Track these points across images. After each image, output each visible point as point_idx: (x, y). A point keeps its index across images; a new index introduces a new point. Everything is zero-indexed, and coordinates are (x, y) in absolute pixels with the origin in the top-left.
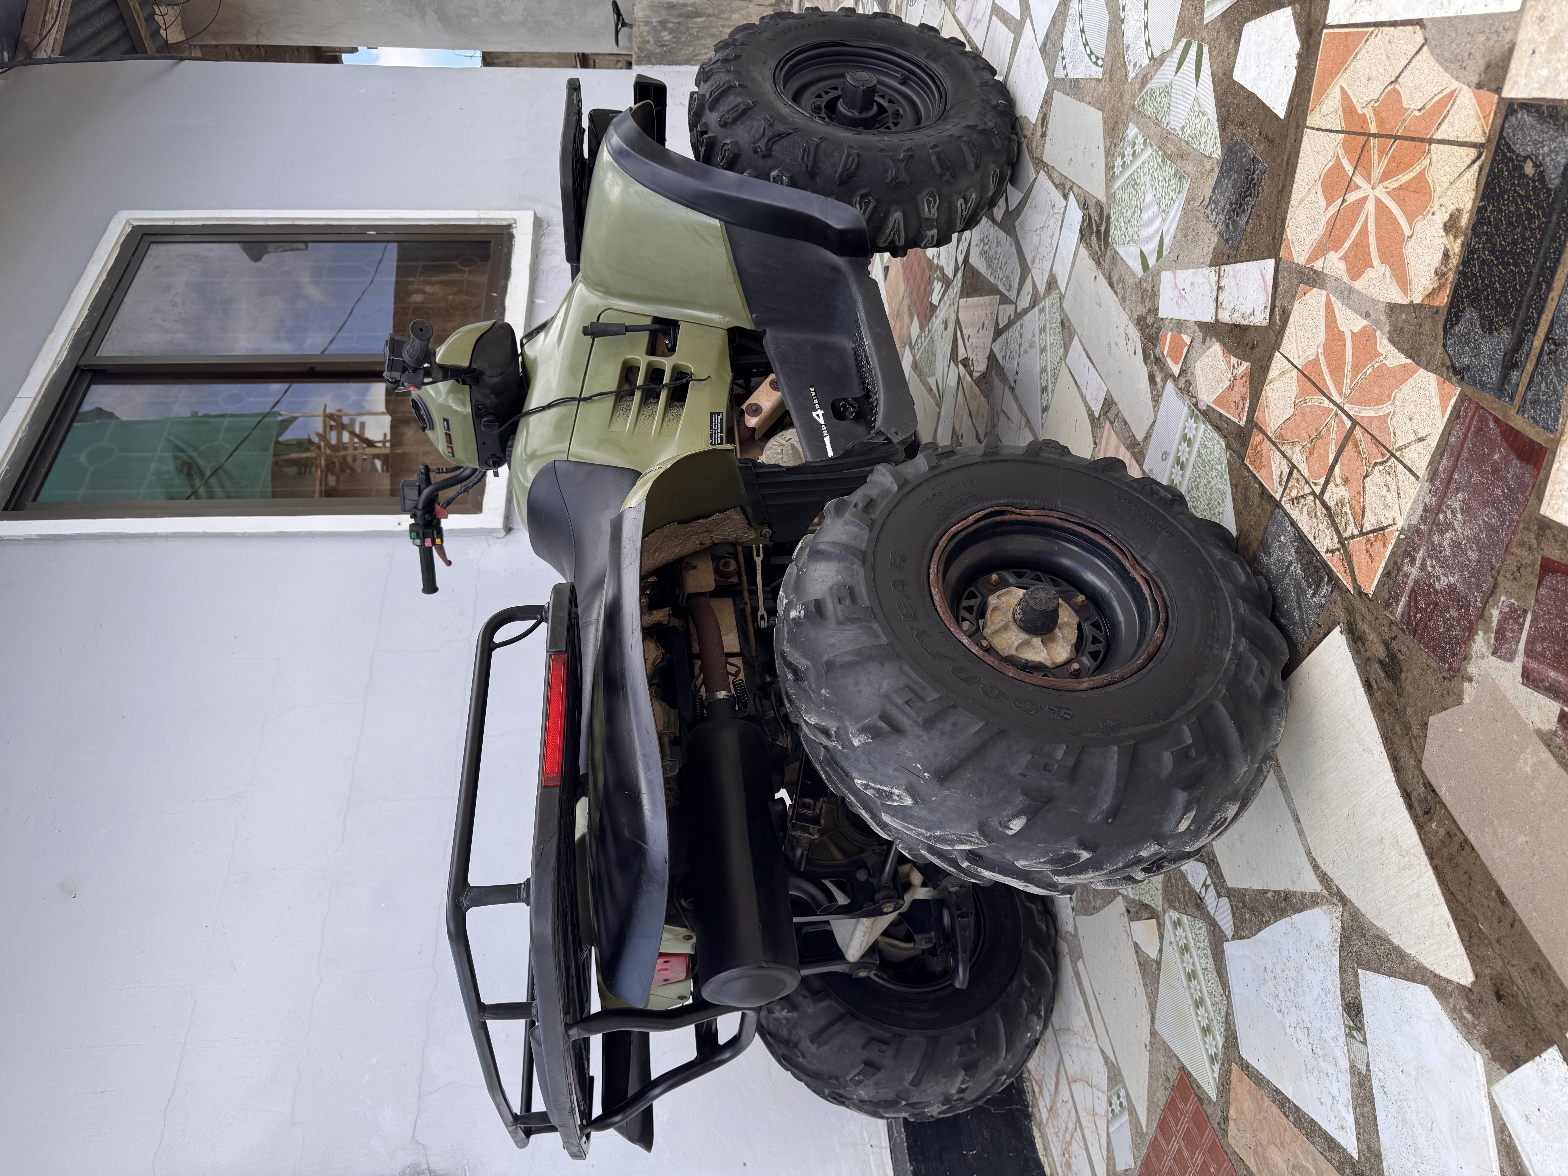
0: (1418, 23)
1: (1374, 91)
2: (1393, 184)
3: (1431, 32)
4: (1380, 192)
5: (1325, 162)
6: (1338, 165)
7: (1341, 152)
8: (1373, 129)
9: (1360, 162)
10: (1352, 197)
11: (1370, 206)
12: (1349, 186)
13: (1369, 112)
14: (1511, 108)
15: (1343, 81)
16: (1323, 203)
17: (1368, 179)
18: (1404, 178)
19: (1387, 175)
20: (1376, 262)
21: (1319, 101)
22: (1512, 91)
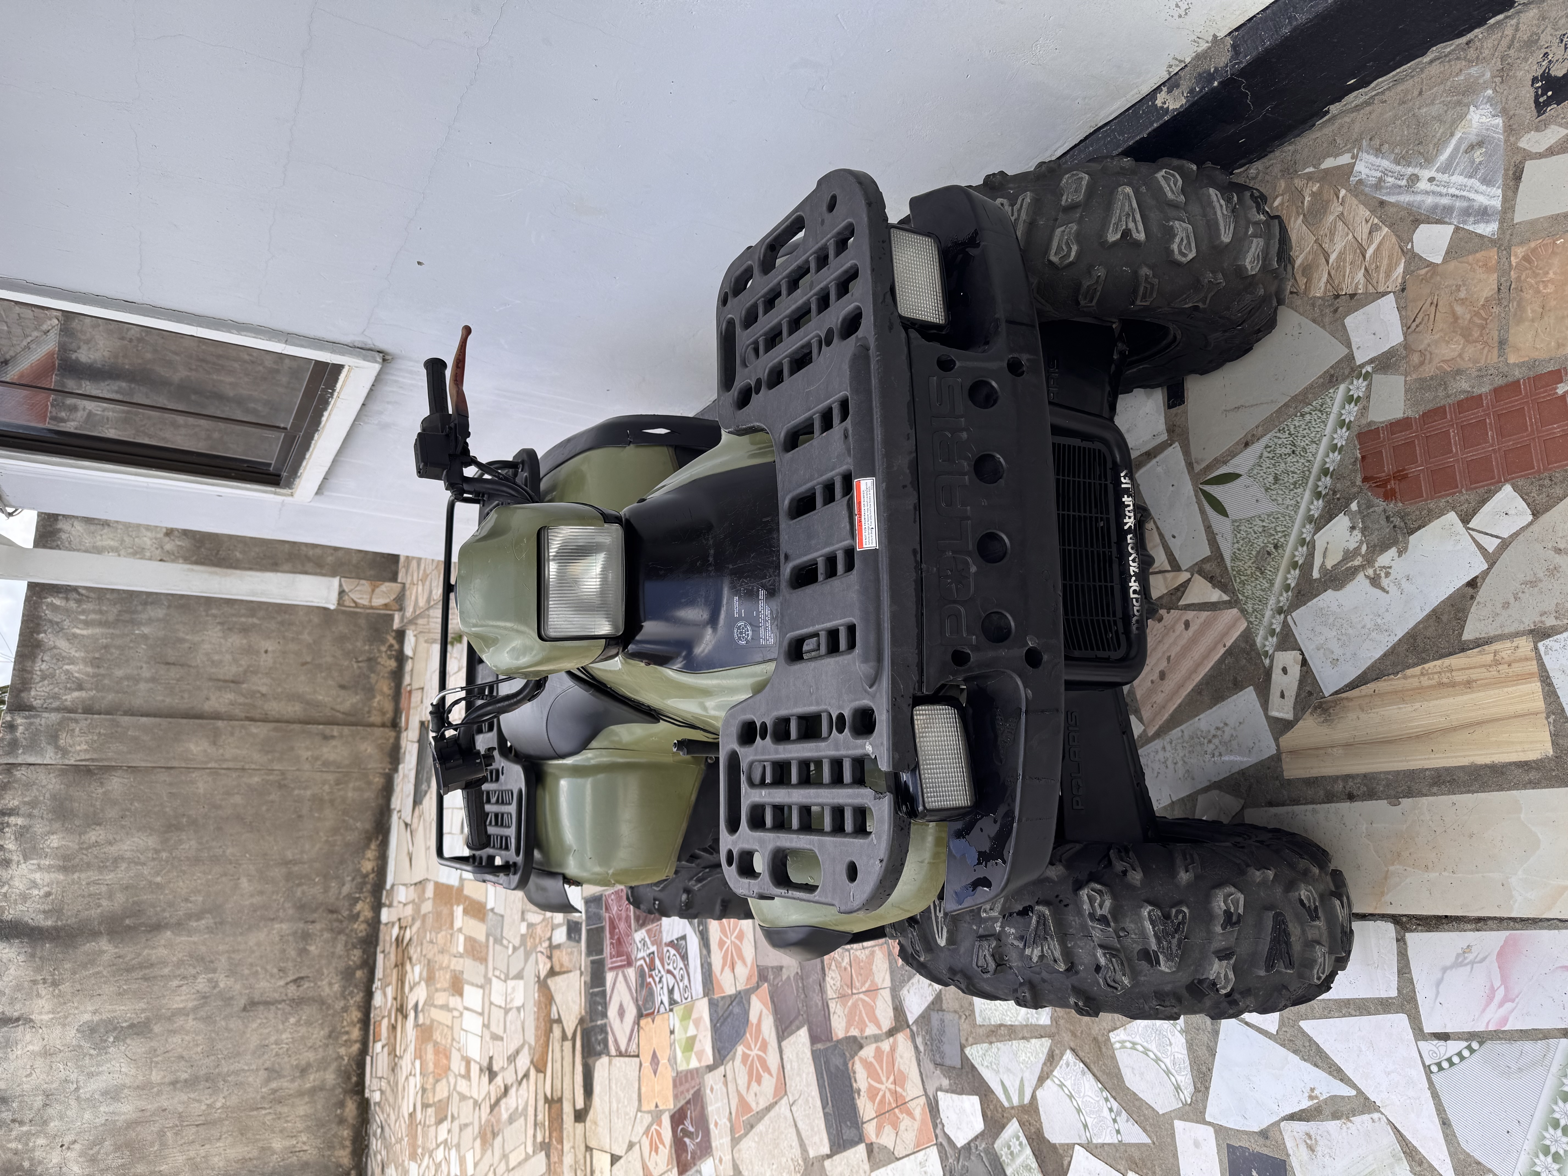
0: (898, 1159)
1: (902, 1127)
2: (881, 1094)
3: (893, 1158)
4: (883, 1087)
5: (909, 1086)
6: (903, 1087)
7: (904, 1094)
8: (897, 1110)
9: (895, 1093)
10: (892, 1078)
11: (884, 1079)
12: (895, 1083)
13: (901, 1116)
14: (860, 1139)
15: (916, 1125)
16: (902, 1068)
17: (890, 1090)
18: (879, 1098)
19: (884, 1096)
20: (873, 1060)
21: (923, 1110)
22: (862, 1148)
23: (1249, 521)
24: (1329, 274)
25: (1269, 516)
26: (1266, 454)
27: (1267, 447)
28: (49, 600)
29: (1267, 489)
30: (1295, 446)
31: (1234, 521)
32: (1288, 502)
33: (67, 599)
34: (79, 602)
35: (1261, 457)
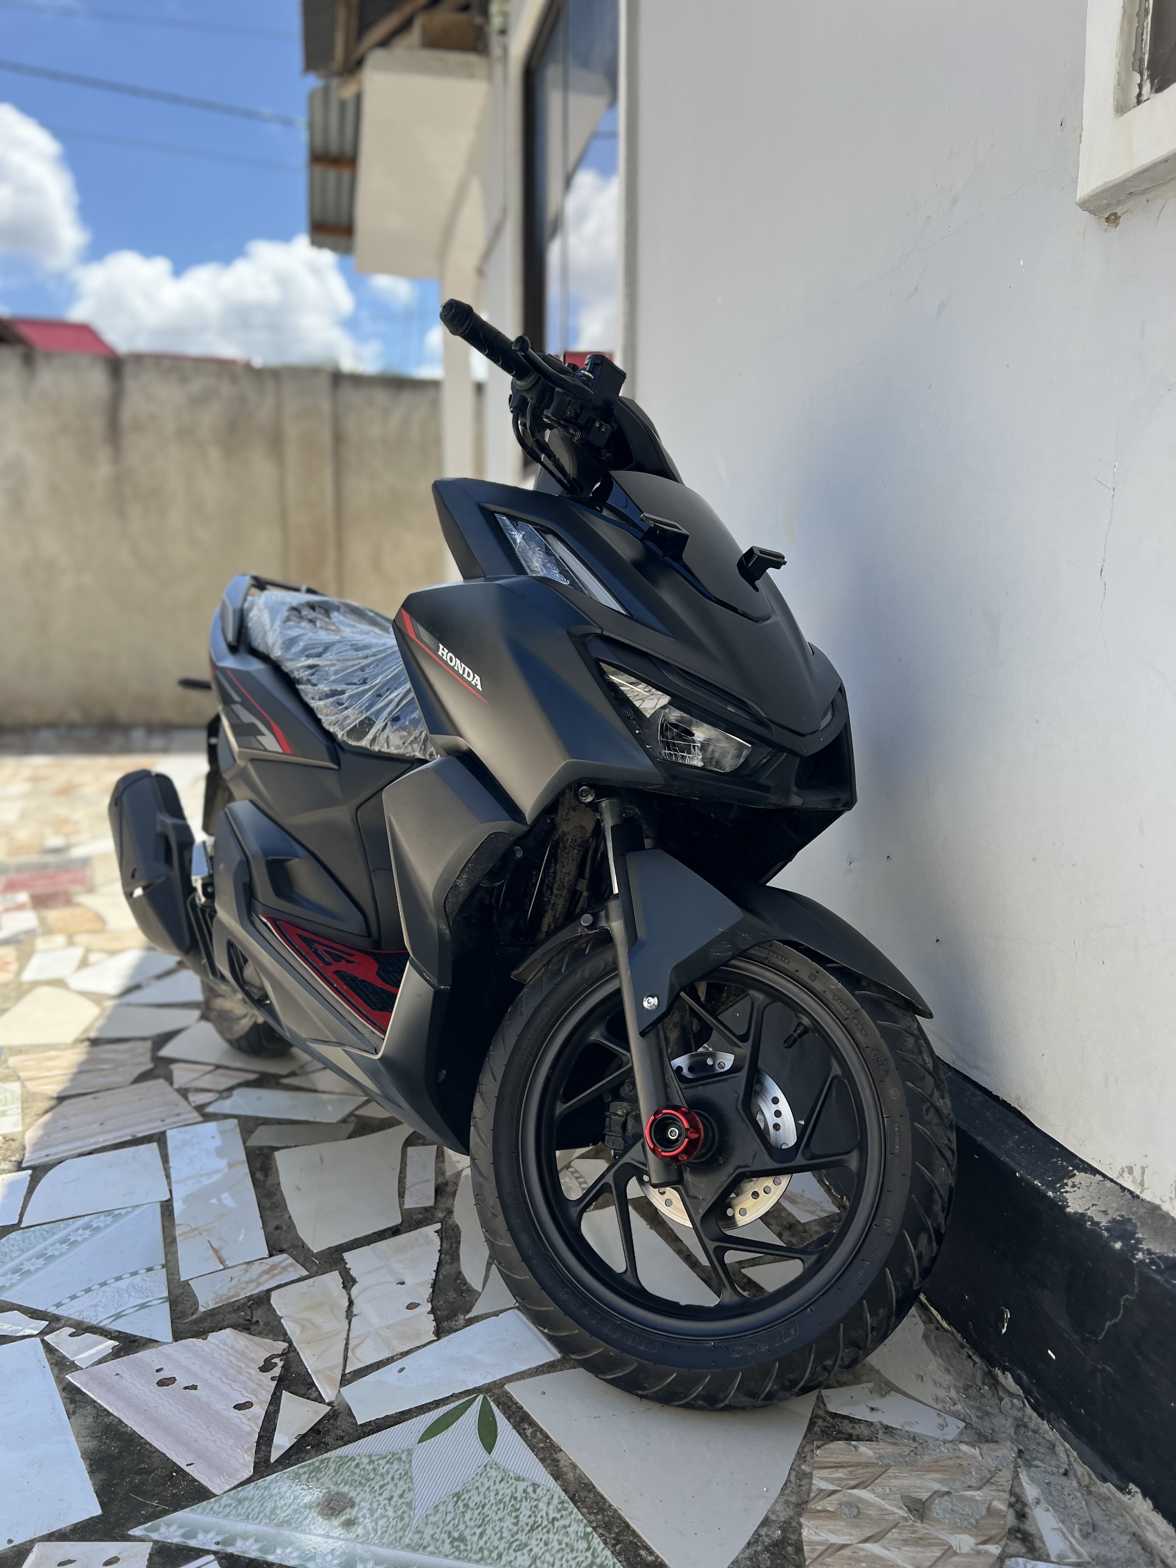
23: (407, 1475)
24: (843, 1546)
25: (409, 1505)
26: (522, 1486)
27: (535, 1486)
29: (458, 1495)
30: (532, 1530)
31: (410, 1453)
32: (429, 1531)
35: (518, 1479)
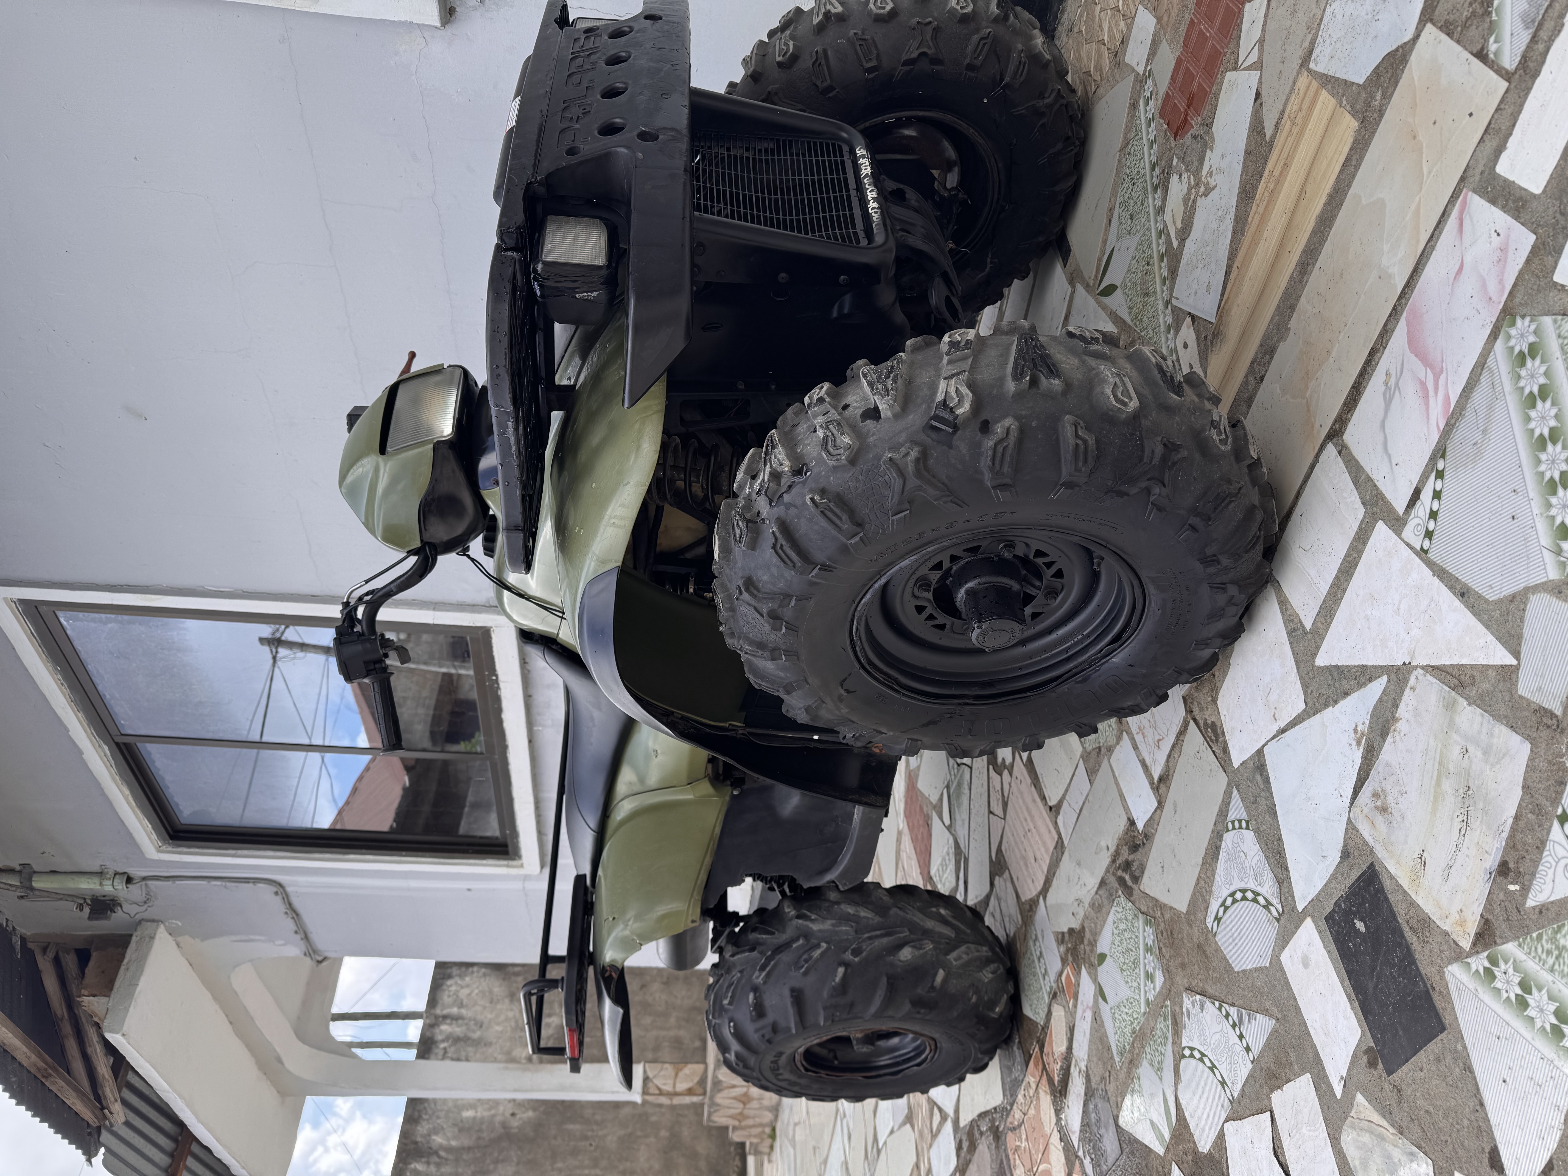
23: (1128, 270)
25: (1137, 249)
28: (412, 1166)
31: (1121, 284)
32: (1143, 221)
33: (428, 1163)
34: (438, 1165)
